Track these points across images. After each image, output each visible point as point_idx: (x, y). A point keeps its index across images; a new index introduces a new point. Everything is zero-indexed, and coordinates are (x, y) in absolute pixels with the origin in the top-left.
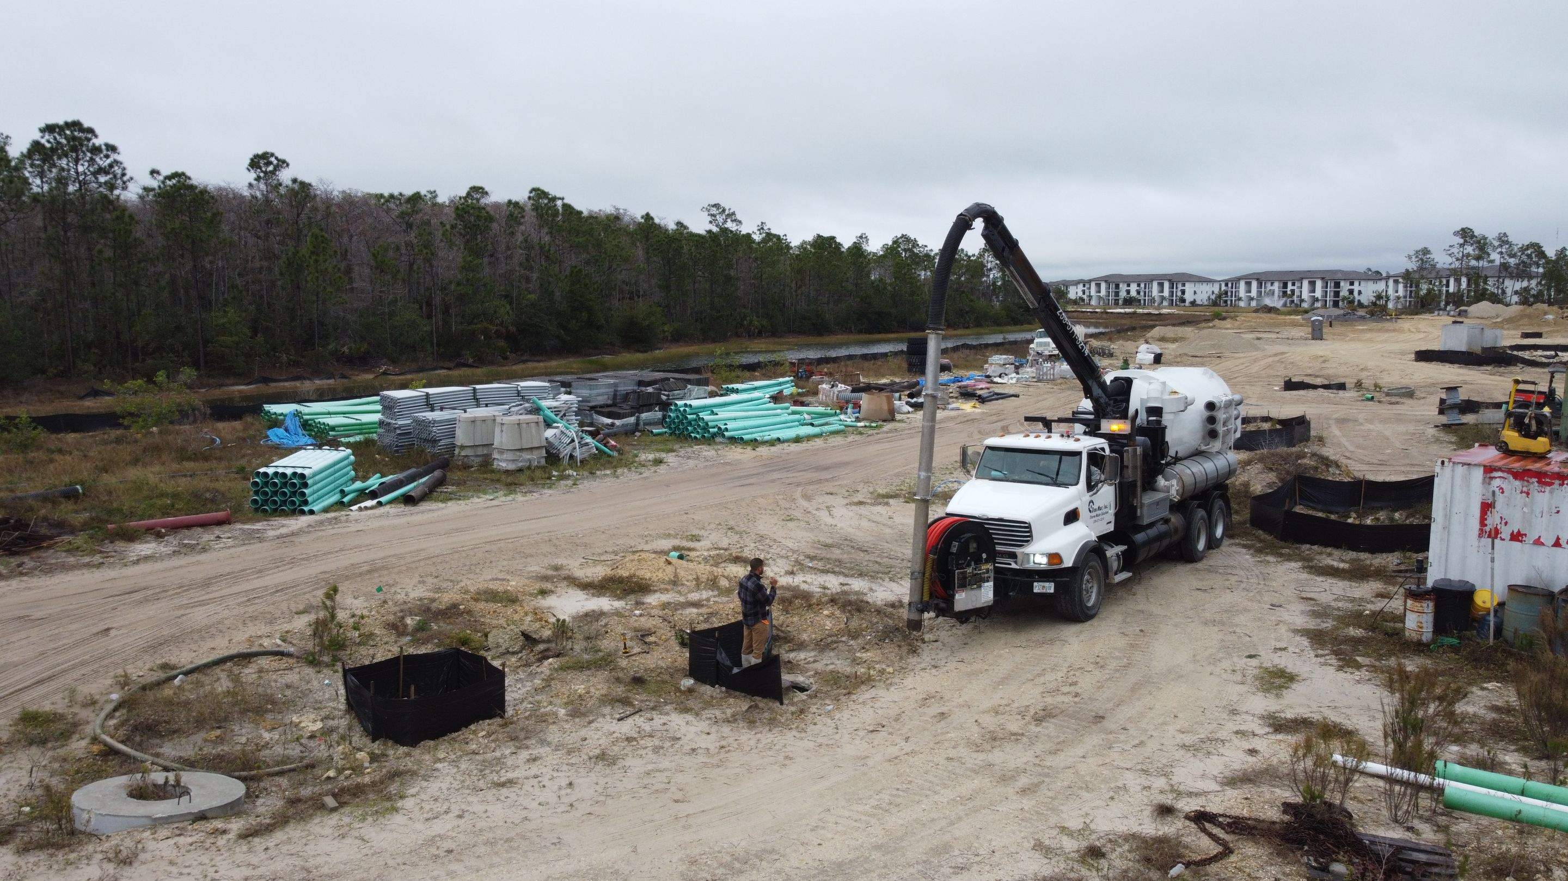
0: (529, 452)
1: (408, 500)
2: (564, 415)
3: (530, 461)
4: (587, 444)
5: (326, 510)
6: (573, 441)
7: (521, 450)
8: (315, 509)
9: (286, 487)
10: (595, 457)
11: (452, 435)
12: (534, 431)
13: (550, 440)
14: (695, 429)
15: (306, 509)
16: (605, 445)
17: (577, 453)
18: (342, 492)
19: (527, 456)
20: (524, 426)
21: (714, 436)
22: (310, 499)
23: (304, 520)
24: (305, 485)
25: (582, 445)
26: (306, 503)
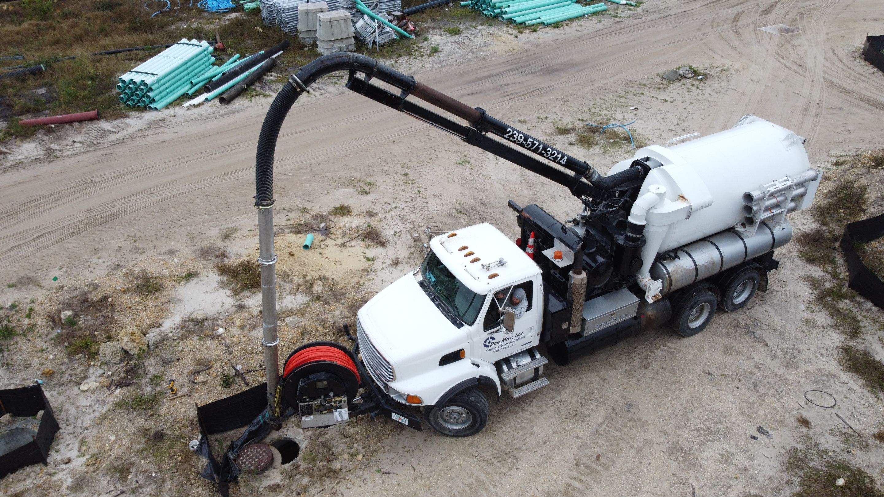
0: (340, 42)
1: (224, 100)
2: (377, 5)
3: (340, 48)
4: (387, 32)
5: (167, 107)
6: (375, 31)
7: (333, 41)
8: (158, 107)
9: (138, 91)
10: (392, 42)
11: (296, 19)
12: (342, 25)
13: (359, 30)
14: (487, 6)
15: (152, 106)
16: (405, 30)
17: (377, 40)
18: (192, 83)
19: (338, 45)
20: (335, 22)
21: (497, 16)
22: (156, 99)
23: (149, 116)
24: (151, 90)
25: (382, 34)
26: (153, 101)
